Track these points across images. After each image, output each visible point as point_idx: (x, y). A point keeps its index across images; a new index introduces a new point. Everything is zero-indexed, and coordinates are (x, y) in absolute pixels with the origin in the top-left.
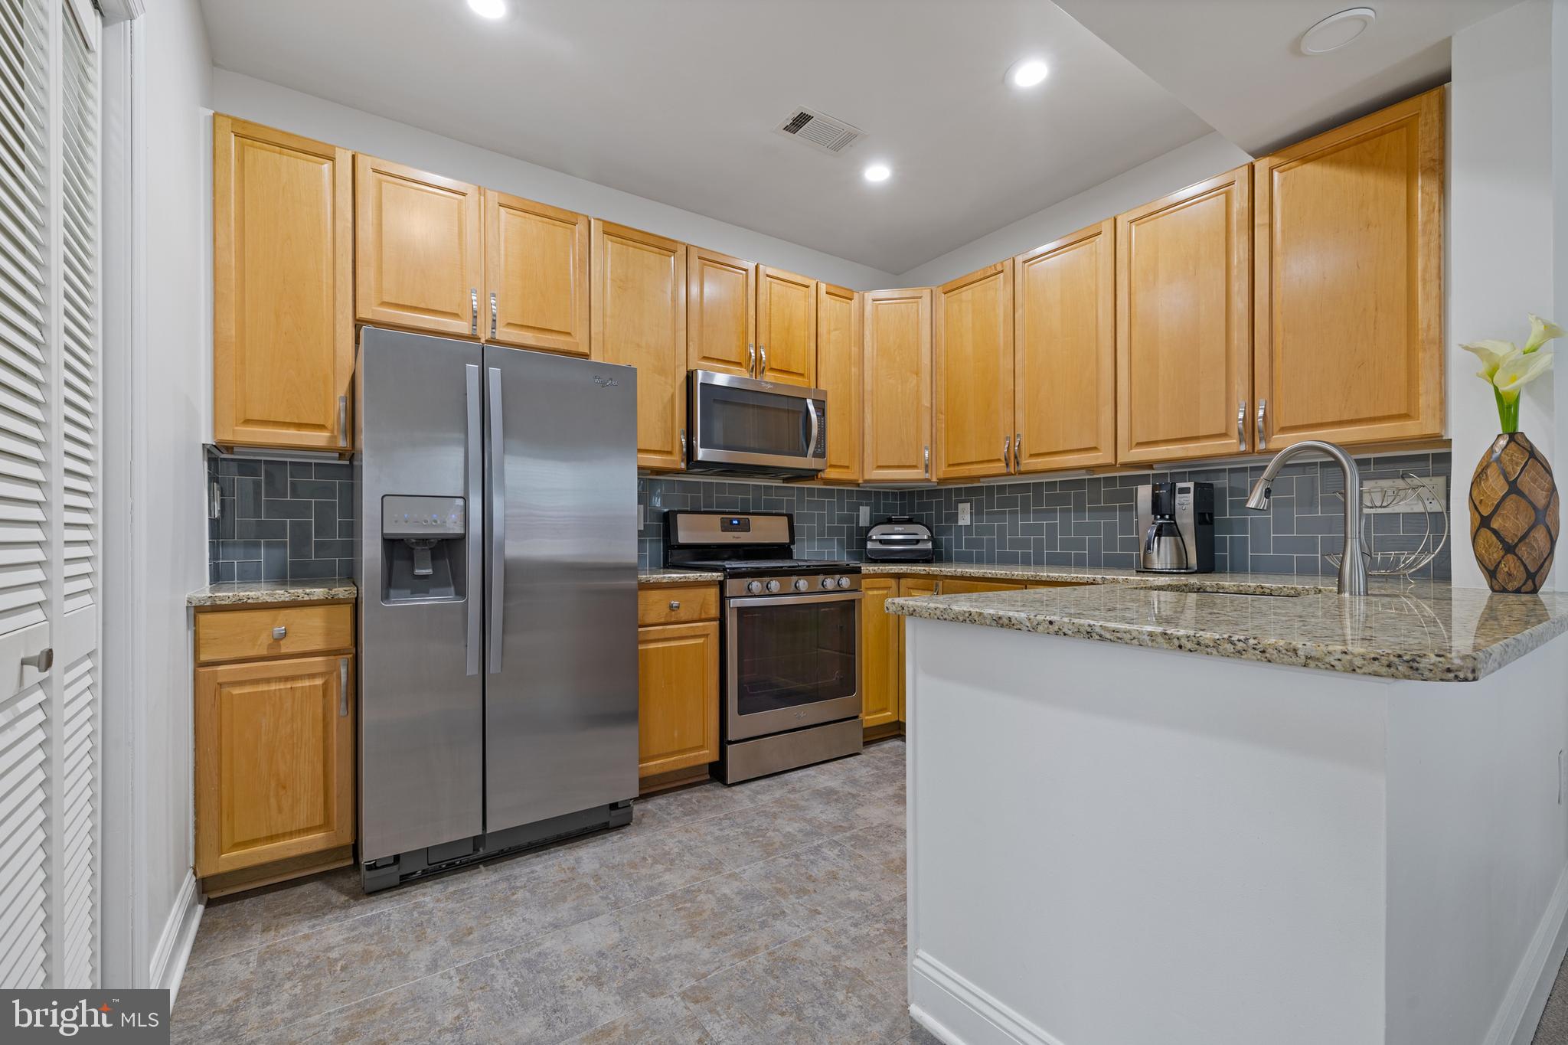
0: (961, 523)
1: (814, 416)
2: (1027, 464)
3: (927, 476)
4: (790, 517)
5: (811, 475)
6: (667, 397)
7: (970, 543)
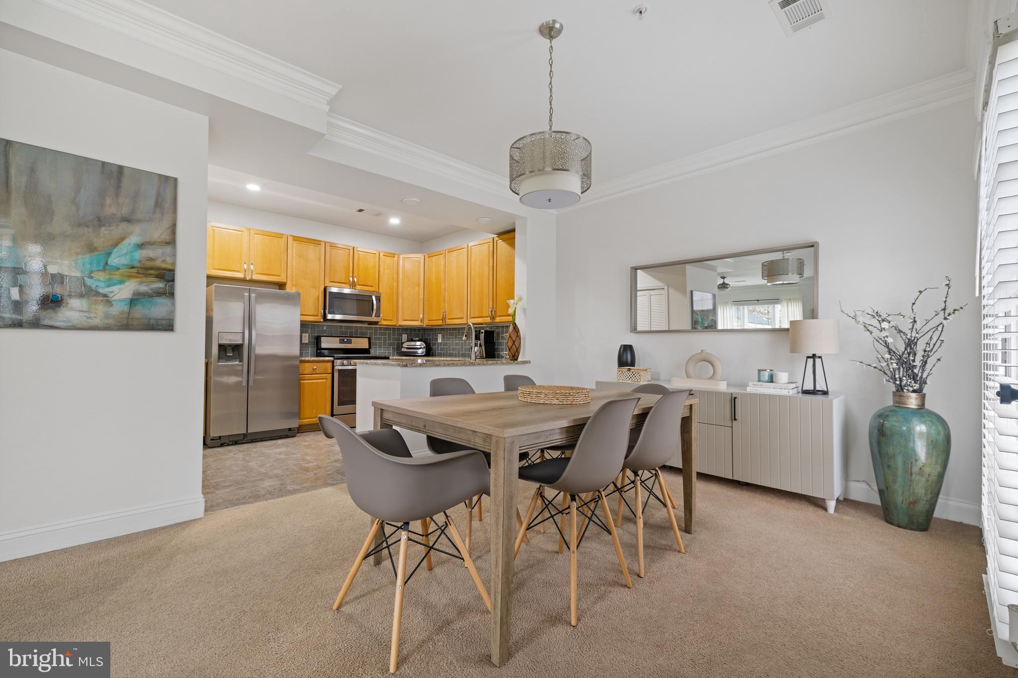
0: (439, 342)
1: (375, 302)
2: (449, 322)
3: (422, 324)
4: (370, 339)
5: (376, 323)
6: (316, 296)
7: (442, 349)
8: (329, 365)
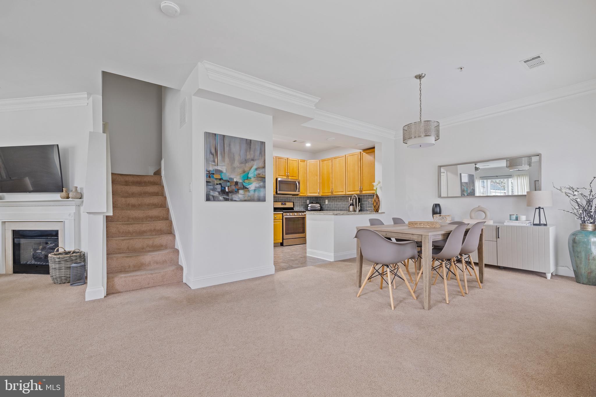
0: (326, 203)
1: (298, 184)
2: (335, 193)
3: (319, 195)
4: (293, 202)
5: (298, 195)
7: (328, 207)
8: (282, 215)
